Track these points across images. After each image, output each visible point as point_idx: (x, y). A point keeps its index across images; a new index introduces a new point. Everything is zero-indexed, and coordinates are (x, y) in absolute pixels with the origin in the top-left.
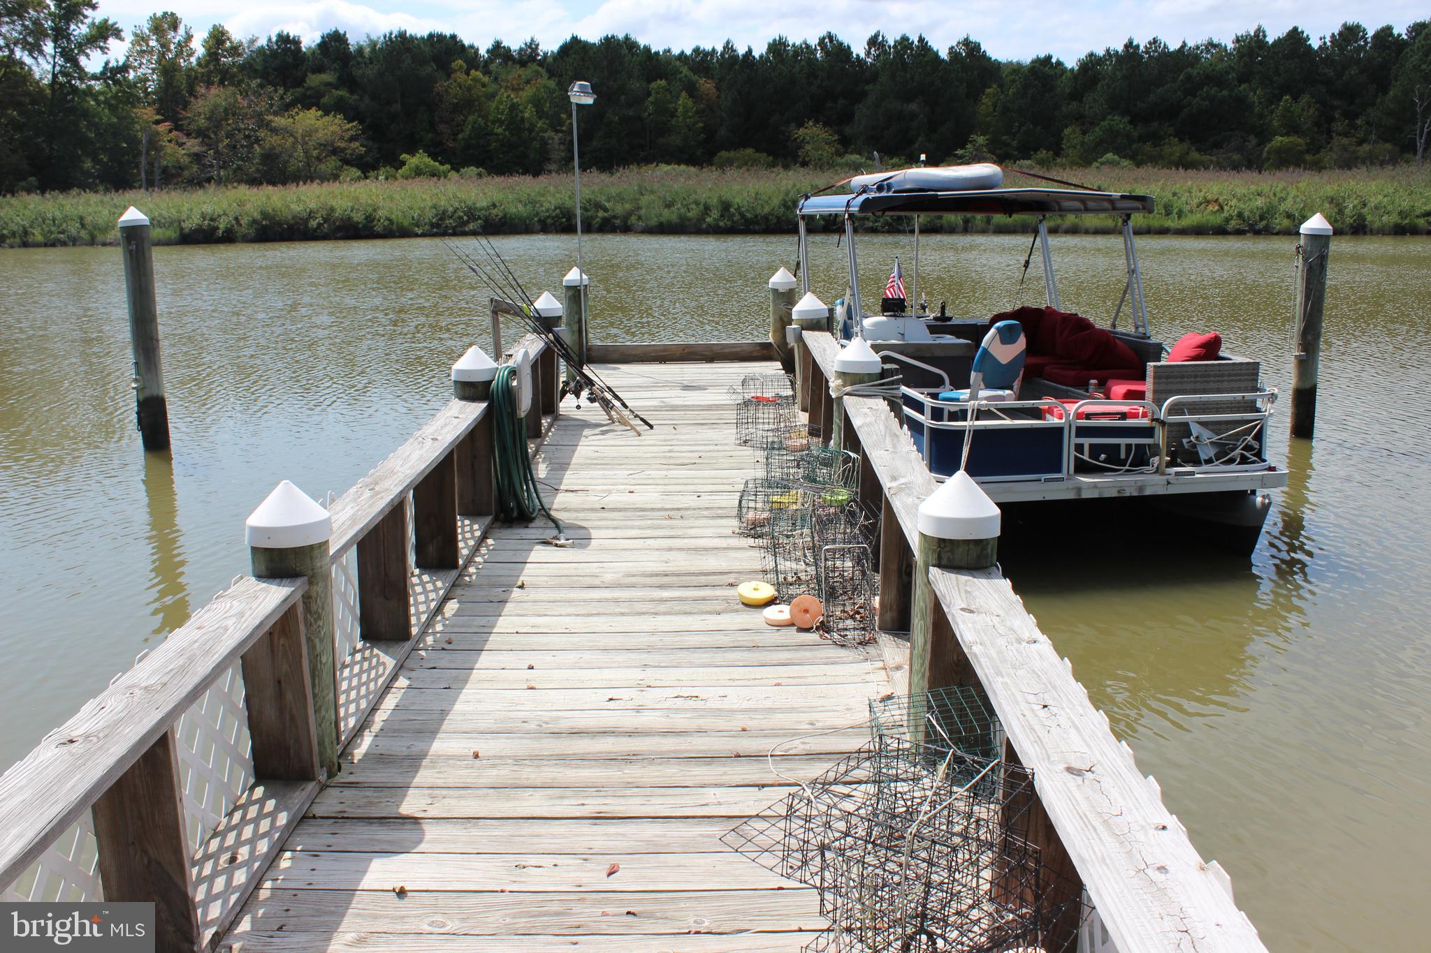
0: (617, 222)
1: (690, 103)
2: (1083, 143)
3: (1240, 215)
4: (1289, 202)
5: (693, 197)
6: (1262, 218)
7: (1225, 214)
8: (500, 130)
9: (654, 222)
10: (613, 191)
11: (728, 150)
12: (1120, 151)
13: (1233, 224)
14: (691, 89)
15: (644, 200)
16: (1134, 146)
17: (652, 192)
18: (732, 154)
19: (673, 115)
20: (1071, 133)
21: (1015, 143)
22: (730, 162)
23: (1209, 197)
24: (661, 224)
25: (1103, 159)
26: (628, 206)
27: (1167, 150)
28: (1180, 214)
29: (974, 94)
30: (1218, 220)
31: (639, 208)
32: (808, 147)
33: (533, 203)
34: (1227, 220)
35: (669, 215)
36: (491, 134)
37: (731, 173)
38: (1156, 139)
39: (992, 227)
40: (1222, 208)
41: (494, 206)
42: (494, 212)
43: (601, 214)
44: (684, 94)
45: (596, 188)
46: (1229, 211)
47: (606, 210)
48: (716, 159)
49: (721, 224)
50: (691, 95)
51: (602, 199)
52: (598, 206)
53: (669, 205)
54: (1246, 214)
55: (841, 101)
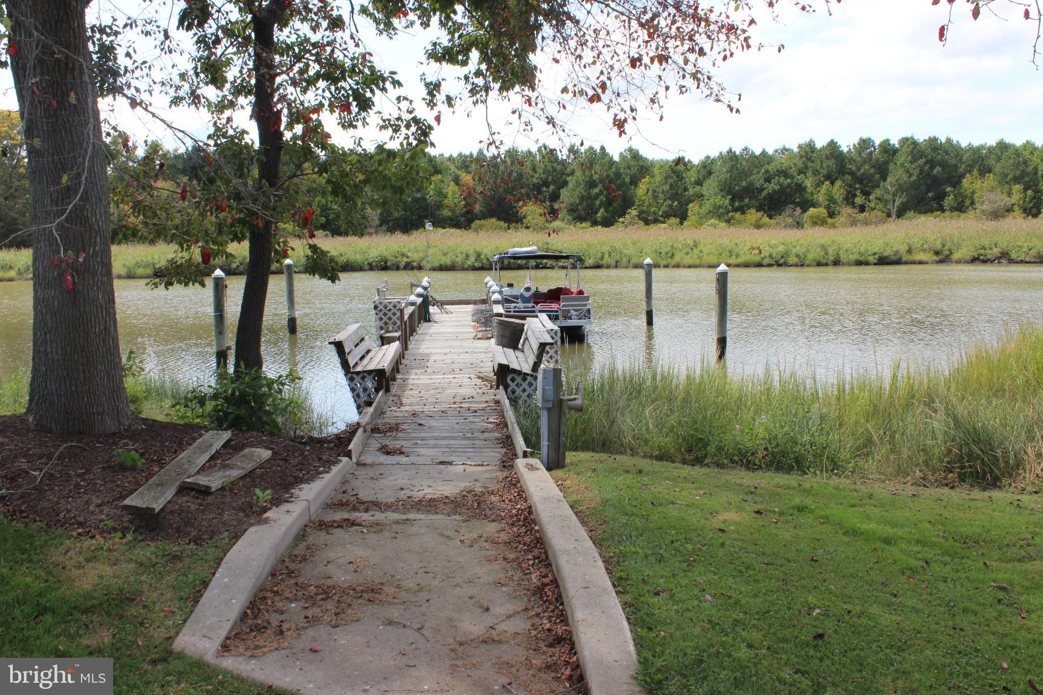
0: (415, 264)
1: (456, 188)
2: (698, 213)
3: (770, 256)
4: (798, 248)
5: (460, 249)
6: (782, 257)
7: (763, 255)
8: (336, 207)
9: (436, 264)
10: (412, 246)
11: (480, 219)
12: (720, 217)
13: (766, 262)
14: (457, 180)
15: (431, 251)
16: (730, 214)
17: (436, 246)
18: (483, 222)
19: (446, 197)
20: (693, 208)
21: (660, 213)
22: (481, 227)
23: (754, 246)
24: (441, 265)
25: (709, 223)
26: (421, 255)
27: (748, 216)
28: (737, 256)
29: (635, 182)
30: (757, 259)
31: (427, 256)
32: (529, 218)
33: (364, 253)
34: (763, 259)
35: (447, 260)
36: (331, 209)
37: (482, 234)
38: (742, 210)
39: (631, 265)
40: (760, 252)
41: (341, 255)
42: (342, 258)
43: (405, 259)
44: (452, 183)
45: (402, 244)
46: (765, 253)
47: (408, 257)
48: (473, 225)
49: (476, 265)
50: (457, 184)
51: (405, 251)
52: (403, 255)
53: (445, 254)
54: (774, 255)
55: (552, 187)
